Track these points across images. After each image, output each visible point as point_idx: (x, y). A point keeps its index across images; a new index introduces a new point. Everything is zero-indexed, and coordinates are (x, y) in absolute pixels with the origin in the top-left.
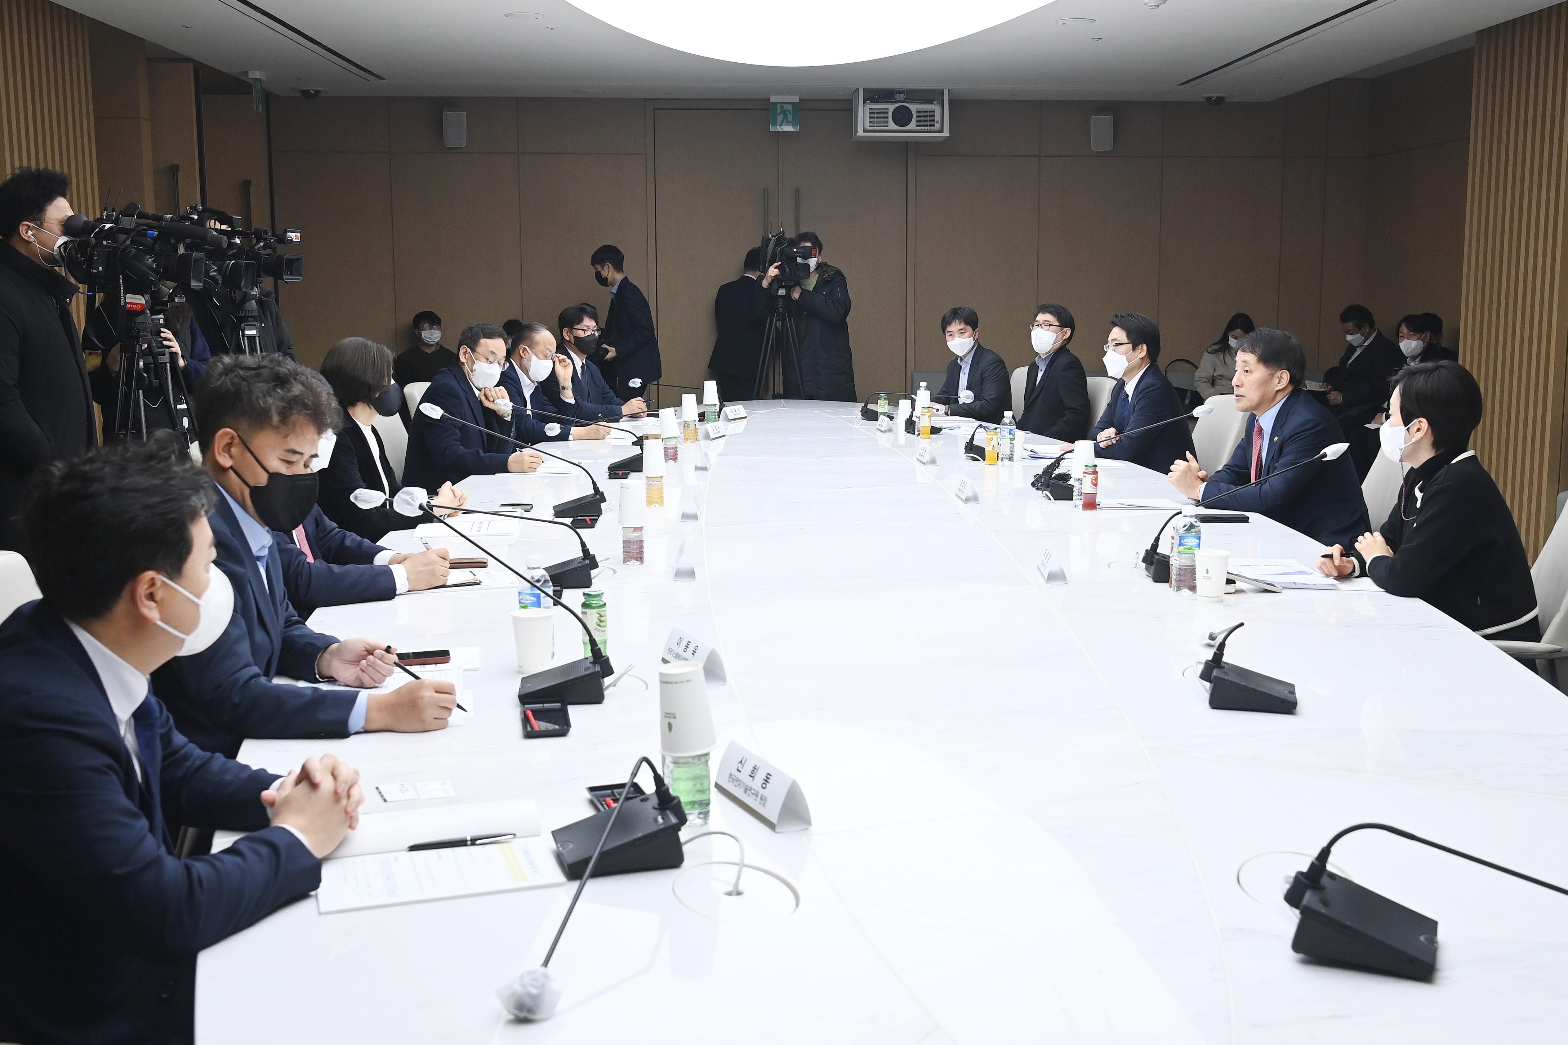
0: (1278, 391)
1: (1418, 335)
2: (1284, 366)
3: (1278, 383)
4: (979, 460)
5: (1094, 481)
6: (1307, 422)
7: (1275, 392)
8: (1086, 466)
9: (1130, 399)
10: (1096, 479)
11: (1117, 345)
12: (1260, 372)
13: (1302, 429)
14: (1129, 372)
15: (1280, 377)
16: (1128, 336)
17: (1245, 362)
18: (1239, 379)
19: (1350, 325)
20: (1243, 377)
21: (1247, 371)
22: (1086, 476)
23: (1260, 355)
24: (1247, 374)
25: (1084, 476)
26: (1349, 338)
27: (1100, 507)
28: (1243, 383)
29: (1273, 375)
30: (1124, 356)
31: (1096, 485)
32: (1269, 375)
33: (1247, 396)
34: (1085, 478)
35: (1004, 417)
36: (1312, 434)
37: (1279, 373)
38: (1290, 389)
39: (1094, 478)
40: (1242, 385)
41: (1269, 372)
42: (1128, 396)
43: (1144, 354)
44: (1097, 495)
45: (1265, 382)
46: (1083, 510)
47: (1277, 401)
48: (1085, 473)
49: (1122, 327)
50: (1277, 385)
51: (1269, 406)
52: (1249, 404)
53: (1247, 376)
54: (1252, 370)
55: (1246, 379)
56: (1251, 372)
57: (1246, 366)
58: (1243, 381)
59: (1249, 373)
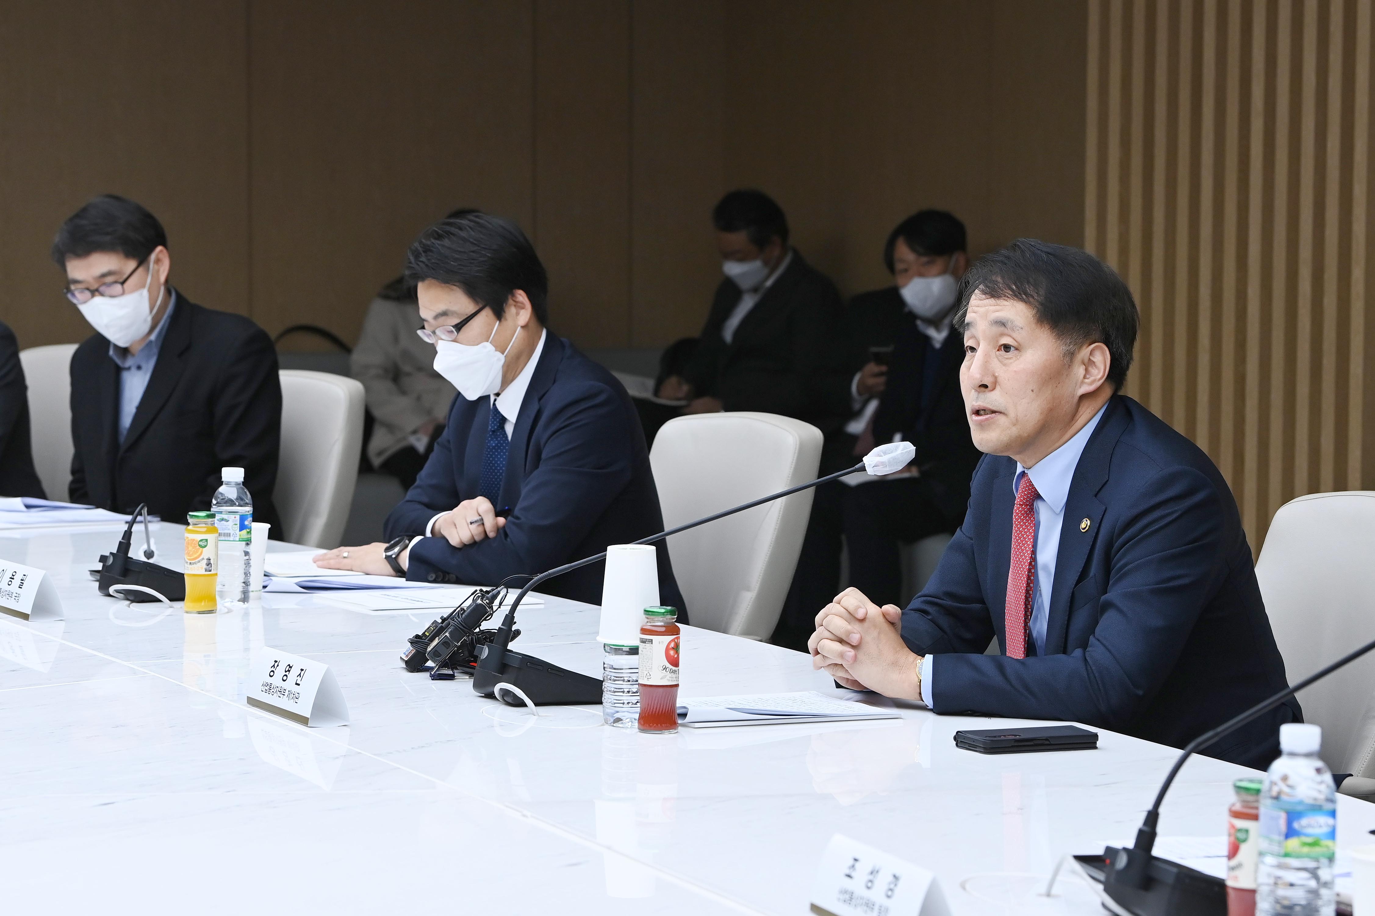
0: (1083, 397)
1: (940, 263)
2: (1096, 335)
3: (1085, 377)
4: (159, 601)
5: (672, 653)
7: (1076, 398)
8: (646, 612)
9: (509, 429)
10: (676, 648)
12: (1041, 348)
13: (1158, 498)
15: (1086, 361)
17: (1002, 323)
18: (986, 368)
19: (739, 238)
20: (997, 364)
21: (1007, 348)
22: (651, 641)
23: (1042, 304)
24: (1009, 355)
25: (643, 641)
26: (733, 269)
27: (688, 719)
28: (996, 378)
29: (1071, 355)
31: (675, 663)
32: (1065, 355)
33: (1012, 414)
34: (648, 645)
35: (221, 483)
36: (1185, 512)
37: (1085, 352)
38: (1108, 393)
39: (672, 645)
40: (995, 383)
41: (1064, 348)
42: (504, 420)
44: (680, 691)
45: (1054, 374)
46: (642, 730)
47: (1080, 422)
48: (644, 631)
50: (1082, 383)
51: (1060, 438)
52: (1014, 431)
53: (1008, 360)
54: (1020, 345)
55: (1004, 368)
56: (1017, 349)
57: (1002, 335)
58: (997, 374)
59: (1012, 352)
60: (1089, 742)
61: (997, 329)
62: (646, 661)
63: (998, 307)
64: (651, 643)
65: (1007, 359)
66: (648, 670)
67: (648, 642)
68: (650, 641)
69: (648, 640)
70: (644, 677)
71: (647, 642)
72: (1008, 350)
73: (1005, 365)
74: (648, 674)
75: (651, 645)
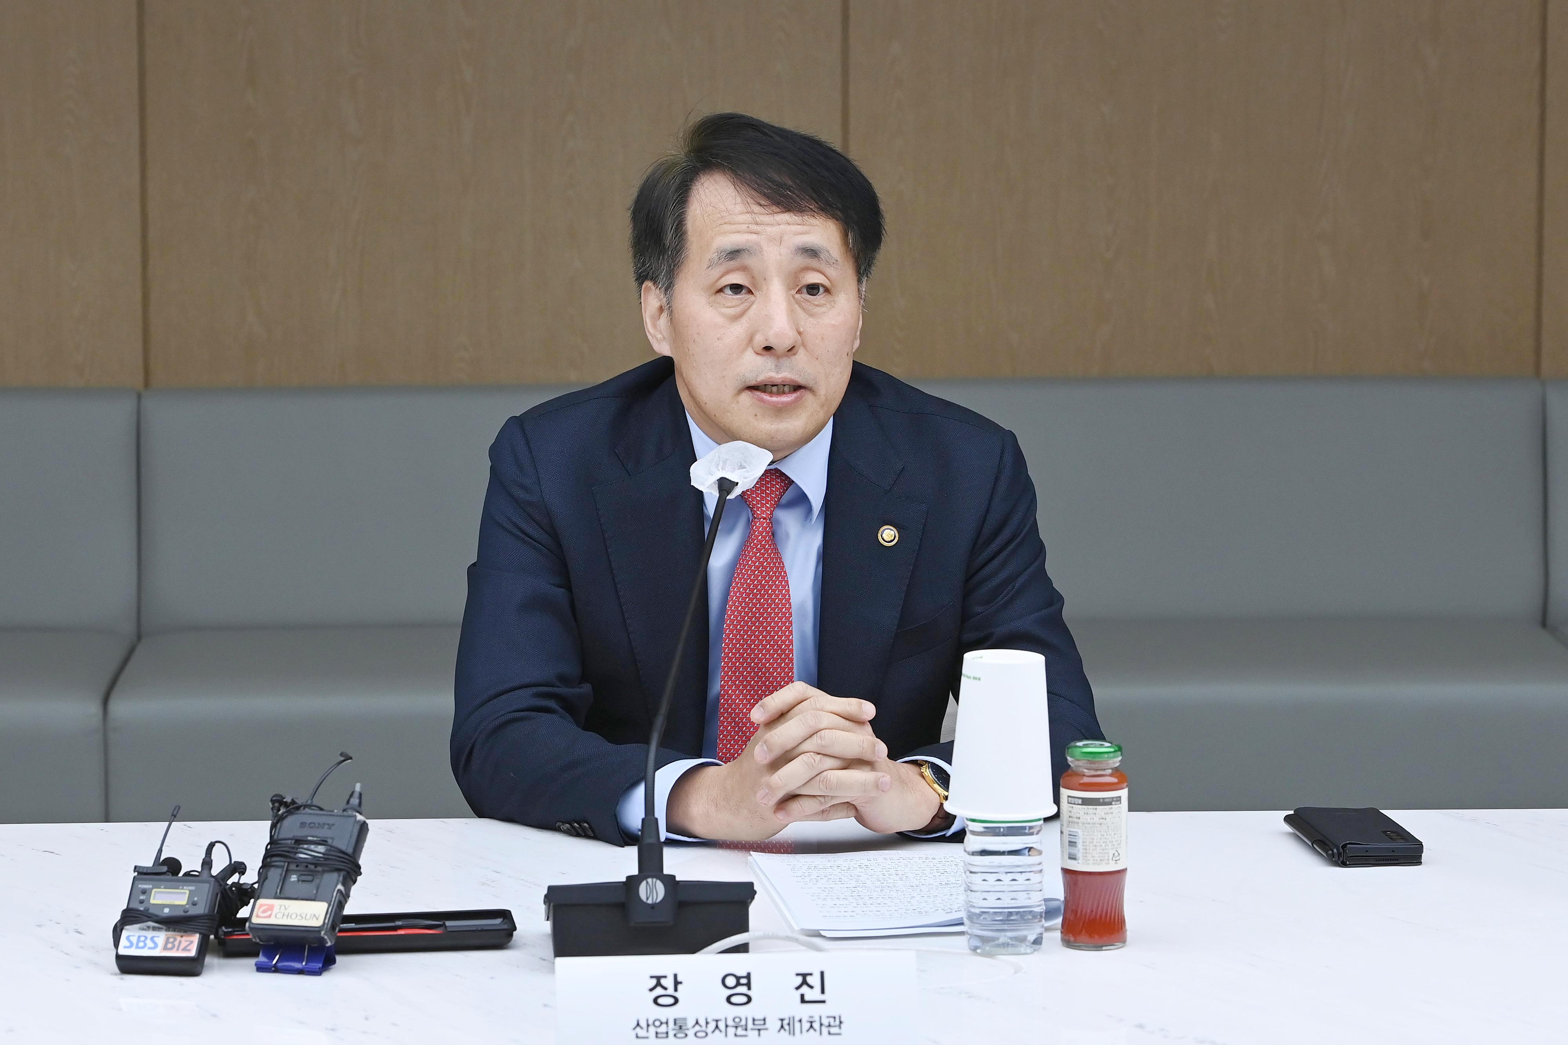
24: (817, 299)
28: (800, 335)
33: (822, 390)
40: (801, 342)
53: (819, 308)
54: (833, 286)
55: (811, 319)
56: (827, 290)
57: (807, 269)
58: (802, 330)
59: (820, 298)
61: (802, 261)
62: (1113, 833)
63: (805, 228)
64: (1119, 803)
65: (817, 306)
66: (1117, 848)
67: (1115, 801)
68: (1118, 799)
69: (1115, 799)
70: (1108, 860)
71: (1113, 803)
72: (815, 291)
73: (812, 315)
74: (1116, 854)
75: (1120, 805)
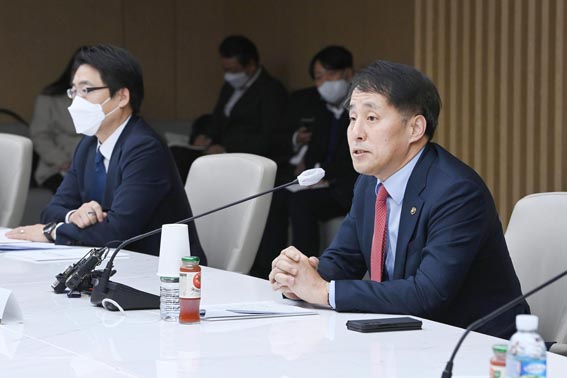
0: (412, 144)
1: (338, 74)
2: (418, 111)
3: (413, 133)
5: (197, 281)
6: (460, 186)
7: (409, 144)
8: (183, 260)
9: (107, 163)
10: (199, 279)
11: (90, 90)
12: (390, 118)
13: (452, 196)
14: (106, 127)
15: (414, 124)
16: (104, 78)
17: (369, 105)
18: (361, 129)
19: (233, 61)
20: (367, 128)
21: (372, 118)
22: (186, 275)
23: (389, 95)
24: (373, 122)
25: (181, 275)
26: (230, 77)
27: (206, 316)
28: (366, 134)
29: (405, 121)
30: (99, 106)
31: (198, 286)
32: (402, 121)
33: (375, 152)
34: (184, 277)
36: (467, 203)
37: (413, 120)
38: (425, 141)
39: (197, 277)
40: (366, 136)
41: (401, 118)
42: (103, 158)
43: (125, 102)
44: (201, 301)
45: (397, 132)
46: (181, 322)
47: (410, 157)
48: (182, 270)
49: (95, 65)
50: (412, 136)
51: (400, 165)
52: (376, 162)
53: (373, 124)
54: (379, 116)
55: (370, 129)
56: (377, 119)
57: (370, 111)
58: (367, 132)
59: (375, 120)
60: (417, 326)
61: (367, 109)
62: (183, 286)
63: (367, 97)
73: (371, 127)
74: (184, 293)
